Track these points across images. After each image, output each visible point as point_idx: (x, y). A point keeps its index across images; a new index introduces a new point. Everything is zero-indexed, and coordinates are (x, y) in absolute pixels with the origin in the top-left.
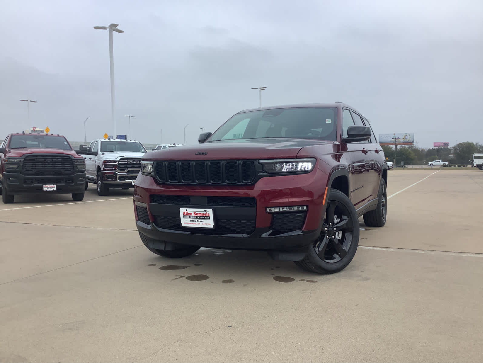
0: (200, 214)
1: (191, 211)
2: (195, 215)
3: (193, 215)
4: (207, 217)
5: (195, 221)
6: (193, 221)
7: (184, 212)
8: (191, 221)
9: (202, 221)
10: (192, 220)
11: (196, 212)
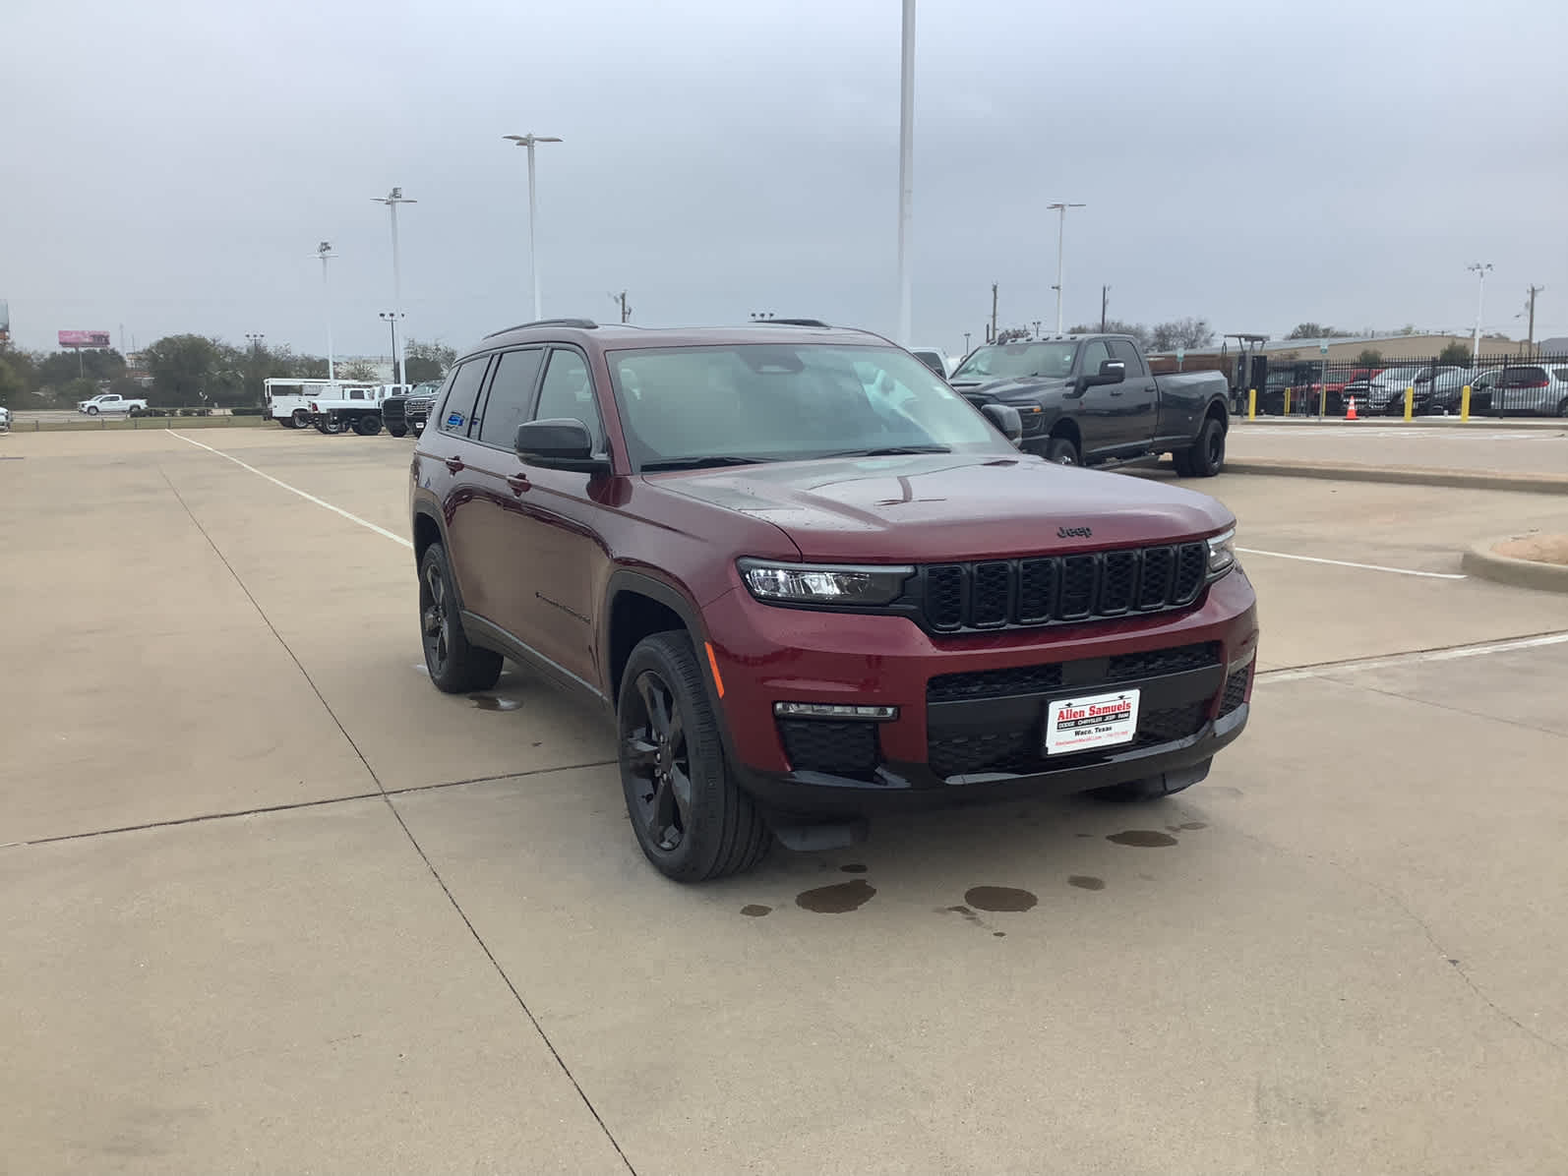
1: (1082, 704)
3: (1087, 715)
5: (1090, 732)
6: (1082, 733)
7: (1062, 712)
8: (1077, 733)
9: (1108, 729)
10: (1082, 730)
11: (1097, 706)
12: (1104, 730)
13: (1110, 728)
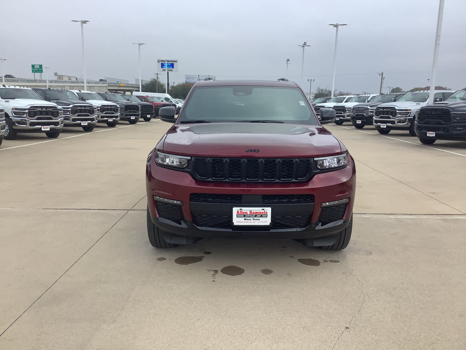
0: (257, 212)
2: (251, 214)
4: (265, 215)
5: (250, 220)
6: (247, 220)
7: (238, 211)
8: (245, 219)
9: (258, 220)
11: (253, 211)
12: (256, 220)
13: (259, 220)
